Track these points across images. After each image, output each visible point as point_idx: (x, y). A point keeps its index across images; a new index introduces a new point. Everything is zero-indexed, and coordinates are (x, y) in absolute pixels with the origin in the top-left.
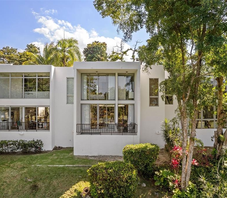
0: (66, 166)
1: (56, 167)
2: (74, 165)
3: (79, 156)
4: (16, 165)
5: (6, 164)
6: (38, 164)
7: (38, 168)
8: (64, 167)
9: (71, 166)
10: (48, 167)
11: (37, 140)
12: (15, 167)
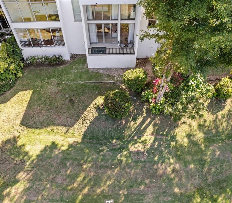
0: (86, 82)
3: (92, 68)
4: (52, 82)
5: (45, 81)
6: (67, 81)
8: (84, 83)
9: (89, 82)
11: (58, 55)
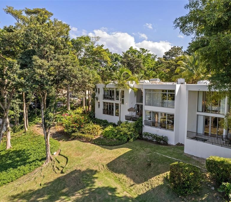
0: (172, 158)
1: (166, 157)
2: (177, 159)
3: (187, 154)
4: (147, 150)
5: (143, 148)
6: (158, 153)
7: (156, 155)
9: (175, 159)
10: (162, 155)
11: (165, 136)
12: (146, 151)
